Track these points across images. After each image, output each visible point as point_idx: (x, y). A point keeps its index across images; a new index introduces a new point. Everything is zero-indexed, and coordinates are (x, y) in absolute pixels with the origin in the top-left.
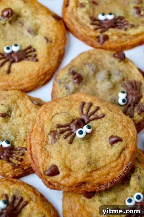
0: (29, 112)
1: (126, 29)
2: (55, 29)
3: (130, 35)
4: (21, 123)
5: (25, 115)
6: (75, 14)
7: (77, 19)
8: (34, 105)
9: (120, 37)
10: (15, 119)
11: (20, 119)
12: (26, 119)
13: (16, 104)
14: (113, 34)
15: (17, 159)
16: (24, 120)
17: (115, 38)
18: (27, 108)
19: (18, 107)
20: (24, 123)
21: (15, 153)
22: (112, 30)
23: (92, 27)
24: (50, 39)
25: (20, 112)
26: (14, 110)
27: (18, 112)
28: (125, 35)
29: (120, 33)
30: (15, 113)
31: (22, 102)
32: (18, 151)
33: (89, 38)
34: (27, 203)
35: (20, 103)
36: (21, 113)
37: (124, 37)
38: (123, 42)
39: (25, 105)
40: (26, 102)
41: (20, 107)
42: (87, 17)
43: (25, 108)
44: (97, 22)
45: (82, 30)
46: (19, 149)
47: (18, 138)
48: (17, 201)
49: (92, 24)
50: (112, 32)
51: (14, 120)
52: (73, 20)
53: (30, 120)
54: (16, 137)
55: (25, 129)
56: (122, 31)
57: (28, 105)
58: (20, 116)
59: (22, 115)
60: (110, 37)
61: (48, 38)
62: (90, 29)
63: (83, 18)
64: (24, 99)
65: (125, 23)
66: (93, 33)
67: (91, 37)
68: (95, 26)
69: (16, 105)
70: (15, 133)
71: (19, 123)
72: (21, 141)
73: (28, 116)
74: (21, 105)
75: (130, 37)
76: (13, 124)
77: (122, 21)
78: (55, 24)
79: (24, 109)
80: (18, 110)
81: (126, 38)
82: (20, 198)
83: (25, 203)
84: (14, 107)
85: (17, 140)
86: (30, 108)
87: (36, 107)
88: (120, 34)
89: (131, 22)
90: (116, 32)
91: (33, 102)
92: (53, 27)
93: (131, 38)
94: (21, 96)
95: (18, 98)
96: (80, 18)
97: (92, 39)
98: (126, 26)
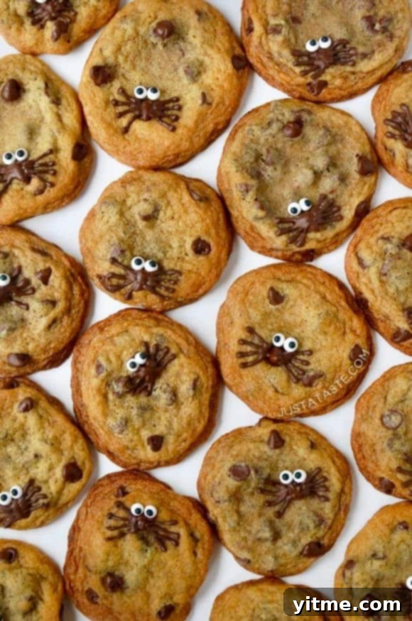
0: (186, 212)
1: (354, 64)
2: (226, 85)
3: (361, 72)
4: (174, 230)
5: (180, 217)
6: (266, 48)
7: (271, 58)
8: (193, 202)
9: (345, 78)
10: (165, 223)
11: (172, 223)
12: (180, 224)
13: (166, 198)
14: (334, 77)
15: (167, 289)
16: (179, 226)
17: (338, 82)
18: (183, 205)
19: (169, 203)
20: (177, 231)
21: (164, 279)
22: (331, 70)
23: (298, 70)
24: (209, 100)
25: (172, 213)
26: (164, 208)
27: (169, 213)
28: (353, 73)
29: (344, 71)
30: (165, 213)
31: (175, 195)
32: (168, 277)
33: (294, 87)
34: (174, 357)
35: (173, 196)
36: (174, 214)
37: (352, 77)
38: (352, 86)
39: (181, 199)
40: (181, 195)
41: (172, 203)
42: (286, 53)
43: (180, 206)
44: (305, 59)
45: (282, 75)
46: (170, 273)
47: (168, 255)
48: (161, 353)
49: (298, 64)
50: (331, 74)
51: (163, 224)
52: (265, 60)
53: (187, 226)
54: (165, 253)
55: (179, 242)
56: (349, 69)
57: (184, 201)
58: (173, 218)
59: (176, 216)
60: (329, 82)
61: (208, 97)
62: (295, 73)
63: (280, 54)
64: (178, 190)
65: (352, 52)
66: (301, 80)
67: (299, 85)
68: (303, 68)
69: (166, 201)
70: (164, 248)
71: (170, 229)
72: (173, 259)
73: (184, 218)
74: (174, 202)
75: (362, 76)
76: (162, 231)
77: (347, 49)
78: (229, 75)
79: (178, 207)
80: (169, 208)
81: (355, 78)
82: (165, 350)
83: (171, 358)
84: (163, 204)
85: (167, 259)
86: (187, 205)
87: (197, 203)
88: (345, 74)
89: (361, 49)
90: (339, 72)
91: (191, 196)
92: (225, 80)
93: (364, 77)
94: (174, 185)
95: (169, 190)
96: (276, 55)
97: (300, 89)
98: (354, 58)
